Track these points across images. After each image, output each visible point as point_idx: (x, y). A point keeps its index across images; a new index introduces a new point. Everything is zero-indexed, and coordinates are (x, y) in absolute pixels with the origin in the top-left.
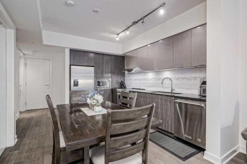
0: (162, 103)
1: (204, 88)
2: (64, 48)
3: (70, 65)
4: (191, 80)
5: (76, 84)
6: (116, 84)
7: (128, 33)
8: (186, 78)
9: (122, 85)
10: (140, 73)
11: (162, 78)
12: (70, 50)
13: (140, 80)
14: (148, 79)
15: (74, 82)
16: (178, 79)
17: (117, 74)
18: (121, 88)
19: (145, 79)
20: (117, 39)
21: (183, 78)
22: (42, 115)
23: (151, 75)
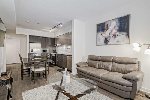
2: (26, 35)
3: (29, 43)
5: (32, 51)
6: (52, 51)
7: (53, 30)
9: (55, 52)
10: (60, 46)
12: (29, 36)
15: (31, 50)
18: (54, 53)
22: (16, 66)
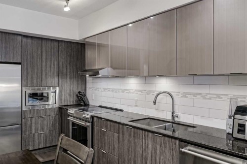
0: (155, 150)
1: (241, 122)
4: (210, 99)
6: (68, 97)
8: (200, 94)
11: (154, 92)
13: (113, 90)
14: (129, 91)
16: (185, 95)
17: (70, 78)
19: (123, 91)
20: (67, 9)
21: (195, 95)
23: (133, 84)
